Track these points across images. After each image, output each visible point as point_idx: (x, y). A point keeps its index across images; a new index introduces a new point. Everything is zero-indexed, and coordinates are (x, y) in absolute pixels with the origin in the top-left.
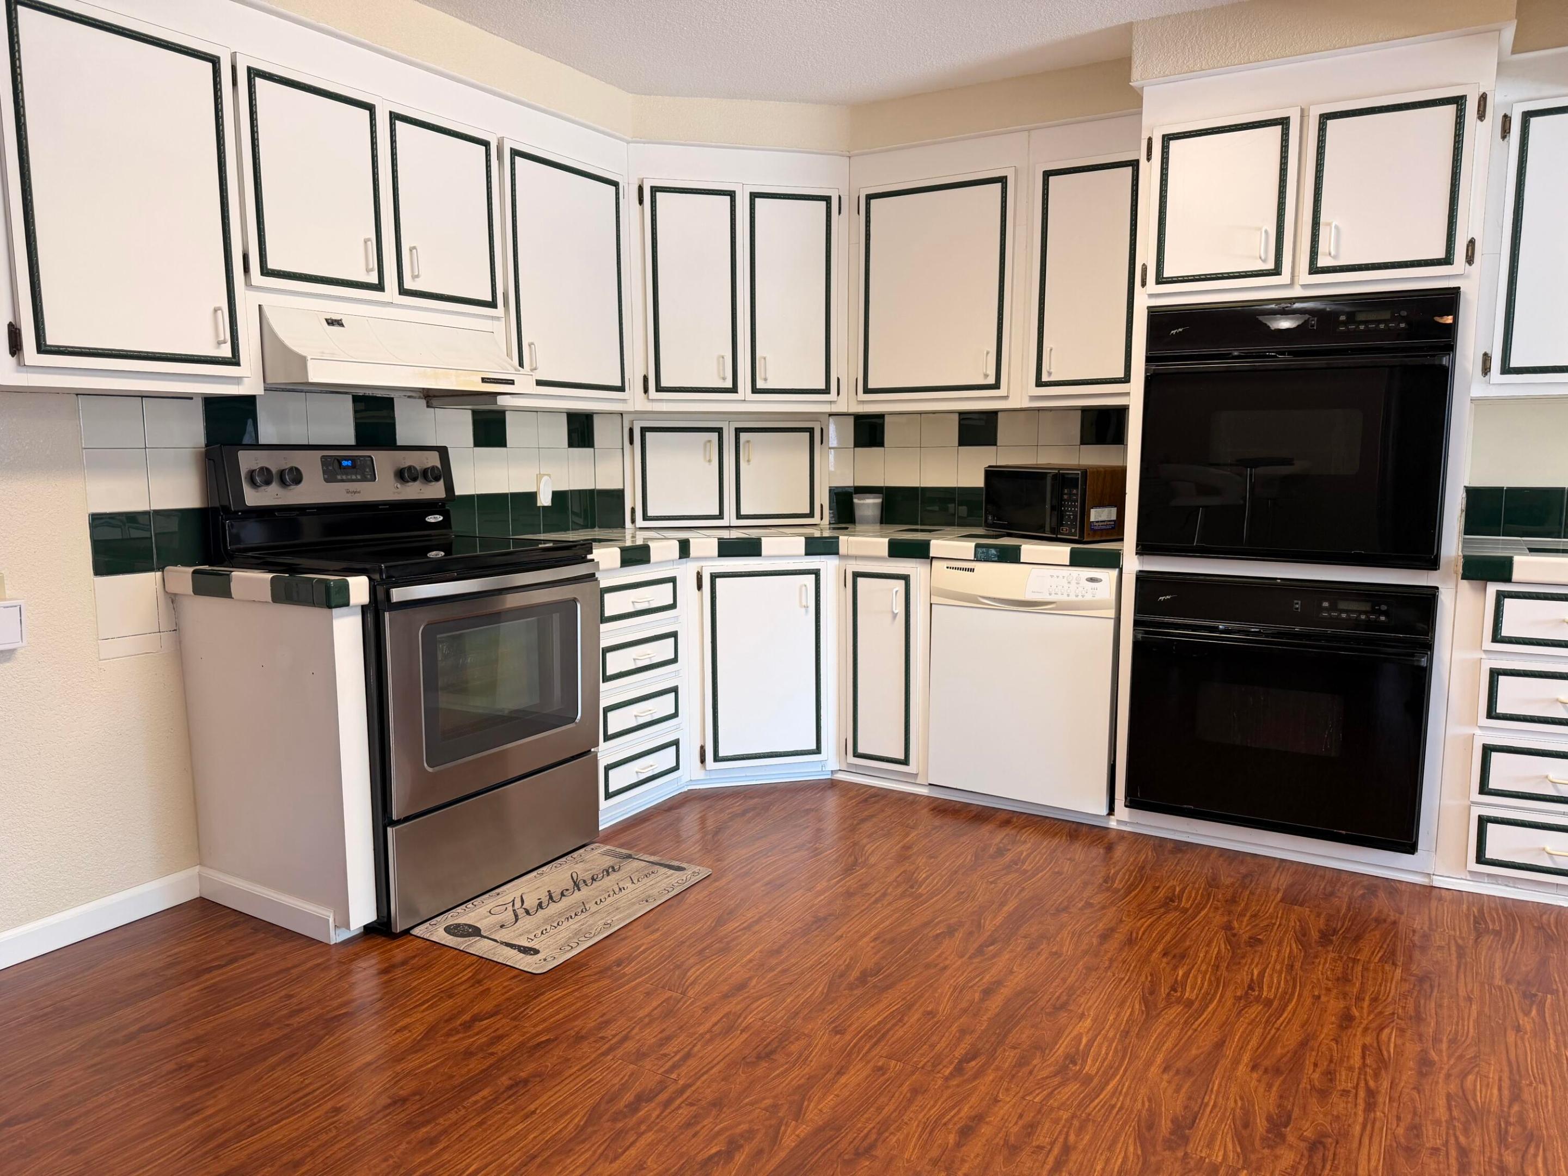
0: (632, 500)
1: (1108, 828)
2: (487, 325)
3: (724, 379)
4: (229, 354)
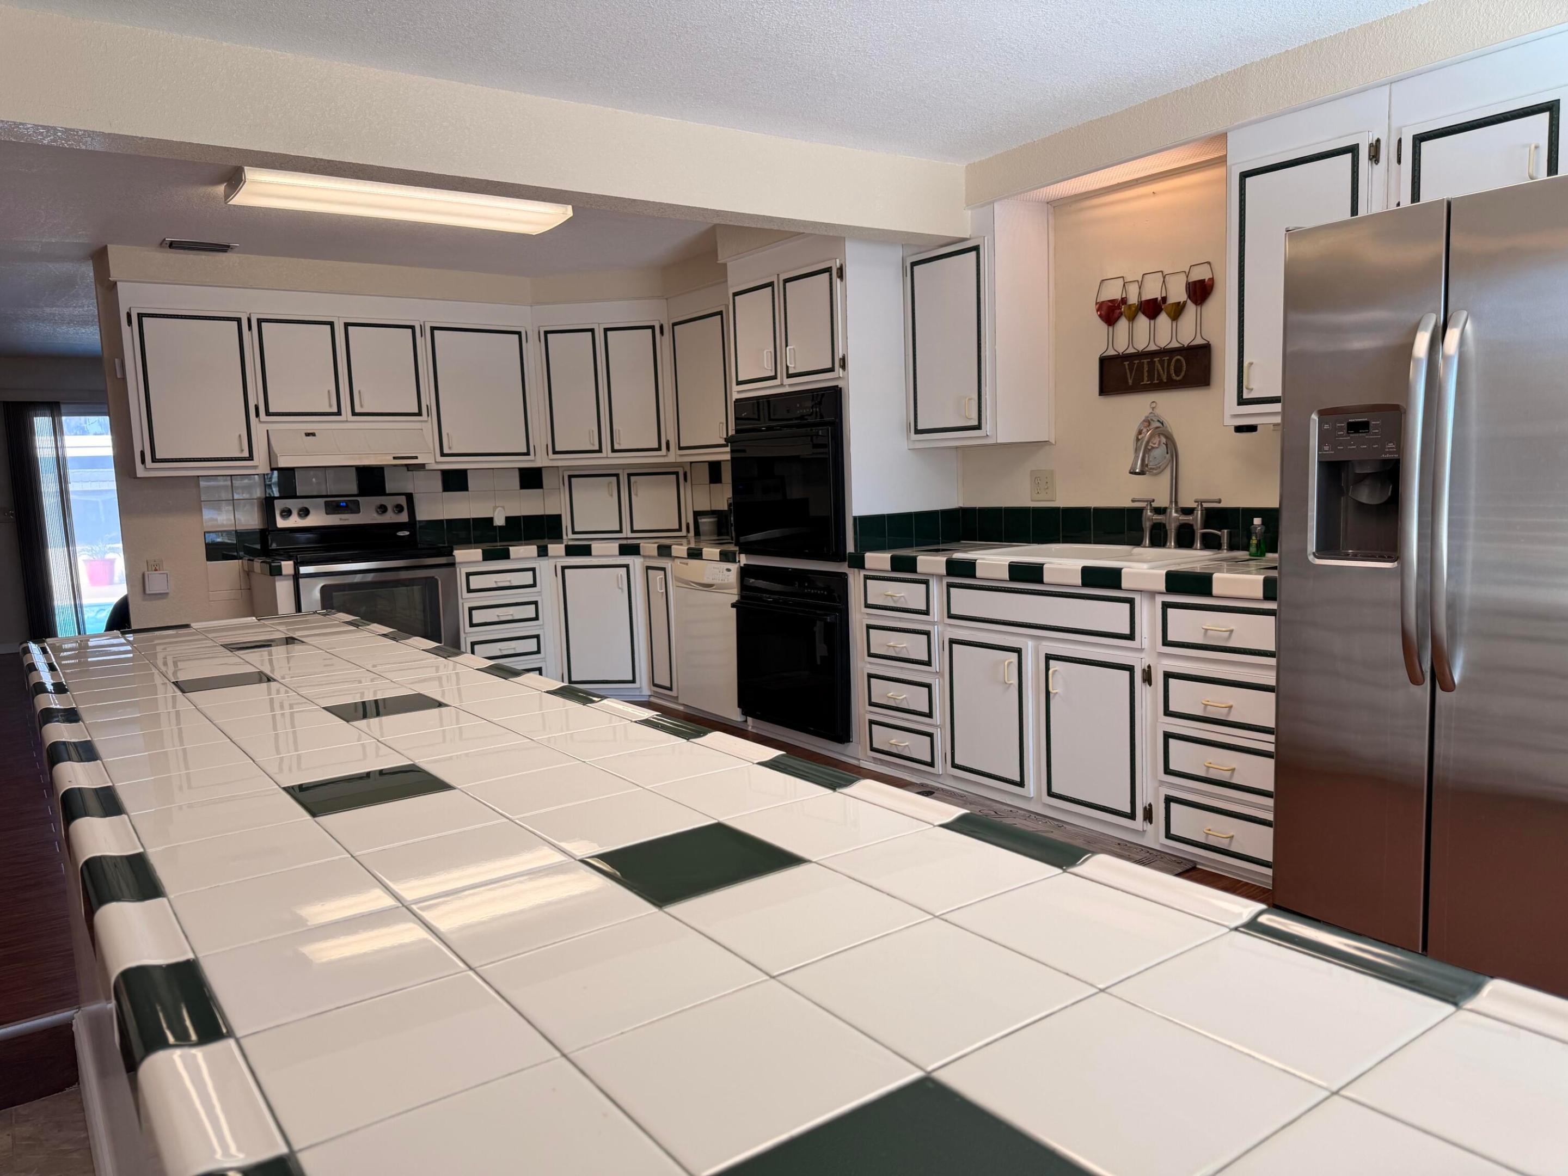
0: (566, 522)
1: (747, 731)
2: (418, 426)
3: (593, 445)
4: (248, 455)
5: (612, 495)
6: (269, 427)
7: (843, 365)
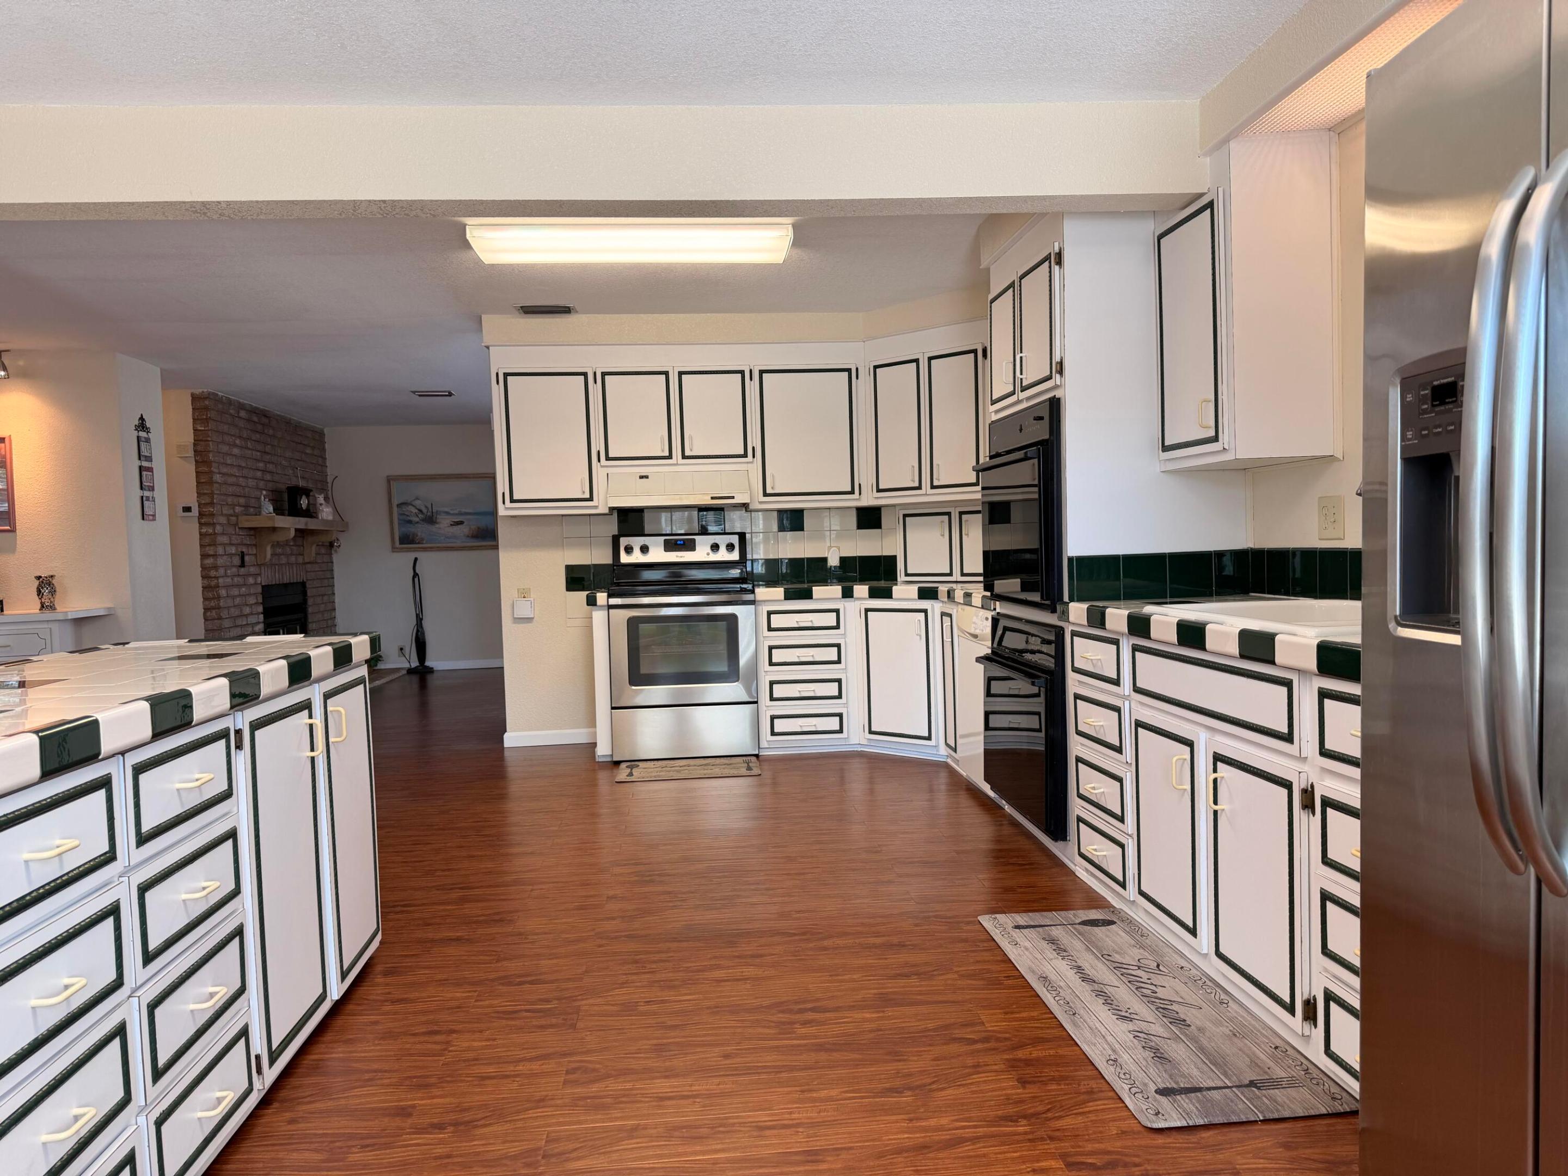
2: (744, 467)
3: (913, 481)
4: (588, 496)
5: (943, 535)
6: (610, 470)
7: (1061, 372)
